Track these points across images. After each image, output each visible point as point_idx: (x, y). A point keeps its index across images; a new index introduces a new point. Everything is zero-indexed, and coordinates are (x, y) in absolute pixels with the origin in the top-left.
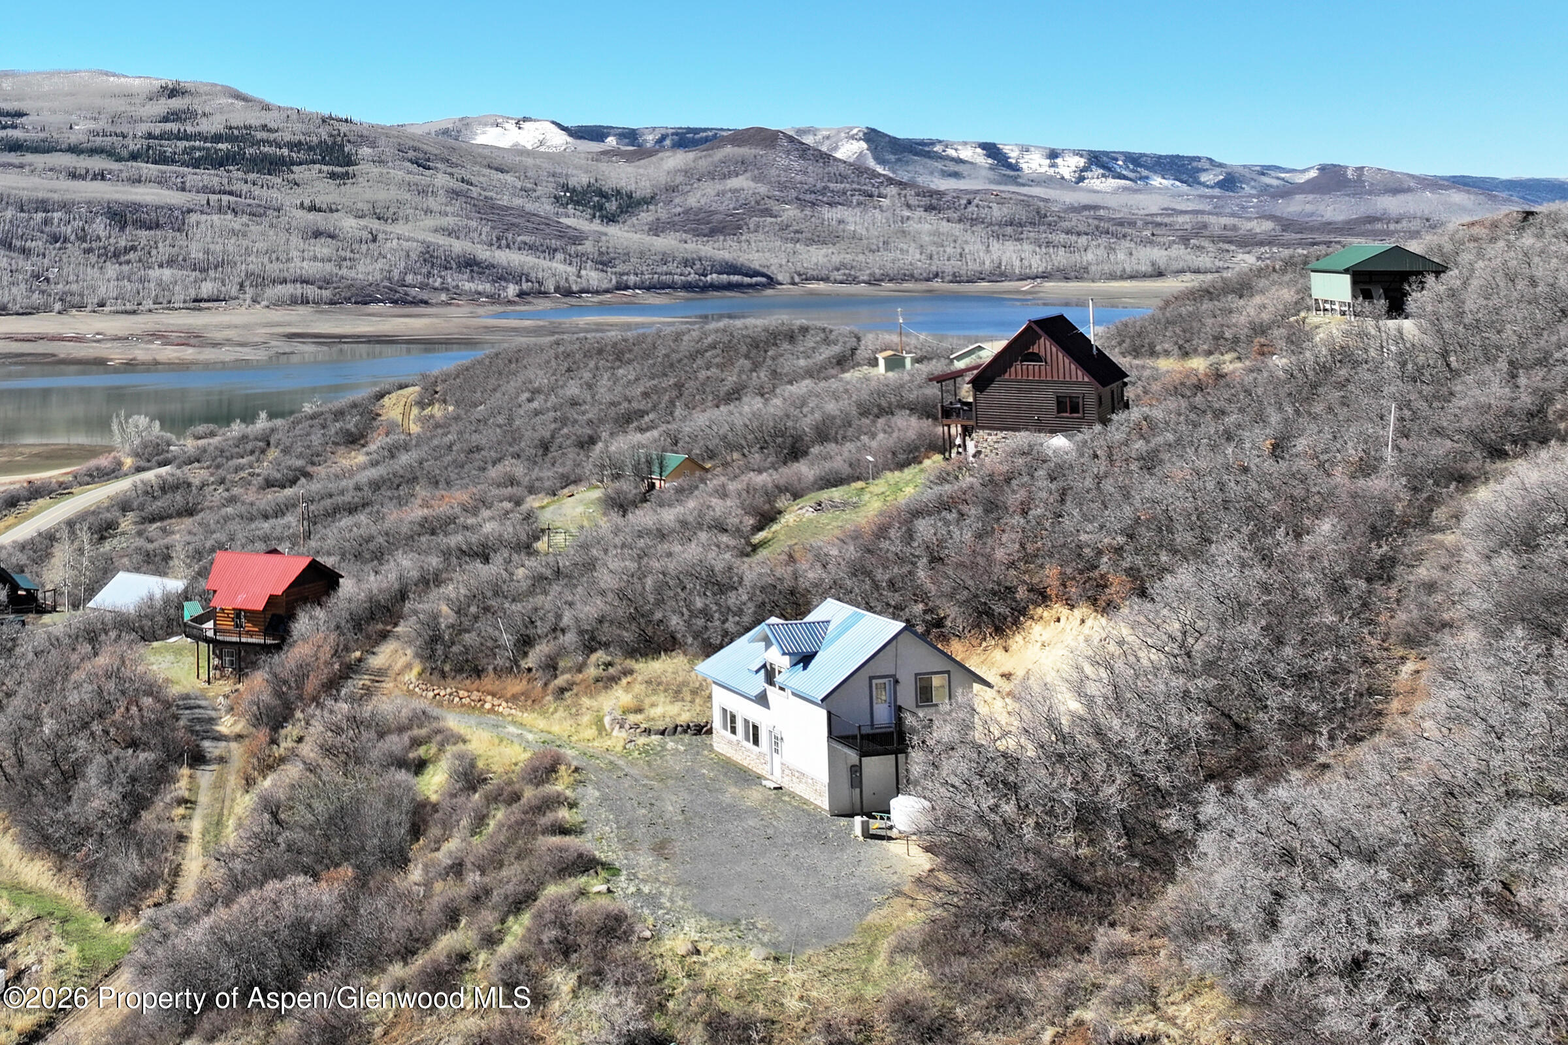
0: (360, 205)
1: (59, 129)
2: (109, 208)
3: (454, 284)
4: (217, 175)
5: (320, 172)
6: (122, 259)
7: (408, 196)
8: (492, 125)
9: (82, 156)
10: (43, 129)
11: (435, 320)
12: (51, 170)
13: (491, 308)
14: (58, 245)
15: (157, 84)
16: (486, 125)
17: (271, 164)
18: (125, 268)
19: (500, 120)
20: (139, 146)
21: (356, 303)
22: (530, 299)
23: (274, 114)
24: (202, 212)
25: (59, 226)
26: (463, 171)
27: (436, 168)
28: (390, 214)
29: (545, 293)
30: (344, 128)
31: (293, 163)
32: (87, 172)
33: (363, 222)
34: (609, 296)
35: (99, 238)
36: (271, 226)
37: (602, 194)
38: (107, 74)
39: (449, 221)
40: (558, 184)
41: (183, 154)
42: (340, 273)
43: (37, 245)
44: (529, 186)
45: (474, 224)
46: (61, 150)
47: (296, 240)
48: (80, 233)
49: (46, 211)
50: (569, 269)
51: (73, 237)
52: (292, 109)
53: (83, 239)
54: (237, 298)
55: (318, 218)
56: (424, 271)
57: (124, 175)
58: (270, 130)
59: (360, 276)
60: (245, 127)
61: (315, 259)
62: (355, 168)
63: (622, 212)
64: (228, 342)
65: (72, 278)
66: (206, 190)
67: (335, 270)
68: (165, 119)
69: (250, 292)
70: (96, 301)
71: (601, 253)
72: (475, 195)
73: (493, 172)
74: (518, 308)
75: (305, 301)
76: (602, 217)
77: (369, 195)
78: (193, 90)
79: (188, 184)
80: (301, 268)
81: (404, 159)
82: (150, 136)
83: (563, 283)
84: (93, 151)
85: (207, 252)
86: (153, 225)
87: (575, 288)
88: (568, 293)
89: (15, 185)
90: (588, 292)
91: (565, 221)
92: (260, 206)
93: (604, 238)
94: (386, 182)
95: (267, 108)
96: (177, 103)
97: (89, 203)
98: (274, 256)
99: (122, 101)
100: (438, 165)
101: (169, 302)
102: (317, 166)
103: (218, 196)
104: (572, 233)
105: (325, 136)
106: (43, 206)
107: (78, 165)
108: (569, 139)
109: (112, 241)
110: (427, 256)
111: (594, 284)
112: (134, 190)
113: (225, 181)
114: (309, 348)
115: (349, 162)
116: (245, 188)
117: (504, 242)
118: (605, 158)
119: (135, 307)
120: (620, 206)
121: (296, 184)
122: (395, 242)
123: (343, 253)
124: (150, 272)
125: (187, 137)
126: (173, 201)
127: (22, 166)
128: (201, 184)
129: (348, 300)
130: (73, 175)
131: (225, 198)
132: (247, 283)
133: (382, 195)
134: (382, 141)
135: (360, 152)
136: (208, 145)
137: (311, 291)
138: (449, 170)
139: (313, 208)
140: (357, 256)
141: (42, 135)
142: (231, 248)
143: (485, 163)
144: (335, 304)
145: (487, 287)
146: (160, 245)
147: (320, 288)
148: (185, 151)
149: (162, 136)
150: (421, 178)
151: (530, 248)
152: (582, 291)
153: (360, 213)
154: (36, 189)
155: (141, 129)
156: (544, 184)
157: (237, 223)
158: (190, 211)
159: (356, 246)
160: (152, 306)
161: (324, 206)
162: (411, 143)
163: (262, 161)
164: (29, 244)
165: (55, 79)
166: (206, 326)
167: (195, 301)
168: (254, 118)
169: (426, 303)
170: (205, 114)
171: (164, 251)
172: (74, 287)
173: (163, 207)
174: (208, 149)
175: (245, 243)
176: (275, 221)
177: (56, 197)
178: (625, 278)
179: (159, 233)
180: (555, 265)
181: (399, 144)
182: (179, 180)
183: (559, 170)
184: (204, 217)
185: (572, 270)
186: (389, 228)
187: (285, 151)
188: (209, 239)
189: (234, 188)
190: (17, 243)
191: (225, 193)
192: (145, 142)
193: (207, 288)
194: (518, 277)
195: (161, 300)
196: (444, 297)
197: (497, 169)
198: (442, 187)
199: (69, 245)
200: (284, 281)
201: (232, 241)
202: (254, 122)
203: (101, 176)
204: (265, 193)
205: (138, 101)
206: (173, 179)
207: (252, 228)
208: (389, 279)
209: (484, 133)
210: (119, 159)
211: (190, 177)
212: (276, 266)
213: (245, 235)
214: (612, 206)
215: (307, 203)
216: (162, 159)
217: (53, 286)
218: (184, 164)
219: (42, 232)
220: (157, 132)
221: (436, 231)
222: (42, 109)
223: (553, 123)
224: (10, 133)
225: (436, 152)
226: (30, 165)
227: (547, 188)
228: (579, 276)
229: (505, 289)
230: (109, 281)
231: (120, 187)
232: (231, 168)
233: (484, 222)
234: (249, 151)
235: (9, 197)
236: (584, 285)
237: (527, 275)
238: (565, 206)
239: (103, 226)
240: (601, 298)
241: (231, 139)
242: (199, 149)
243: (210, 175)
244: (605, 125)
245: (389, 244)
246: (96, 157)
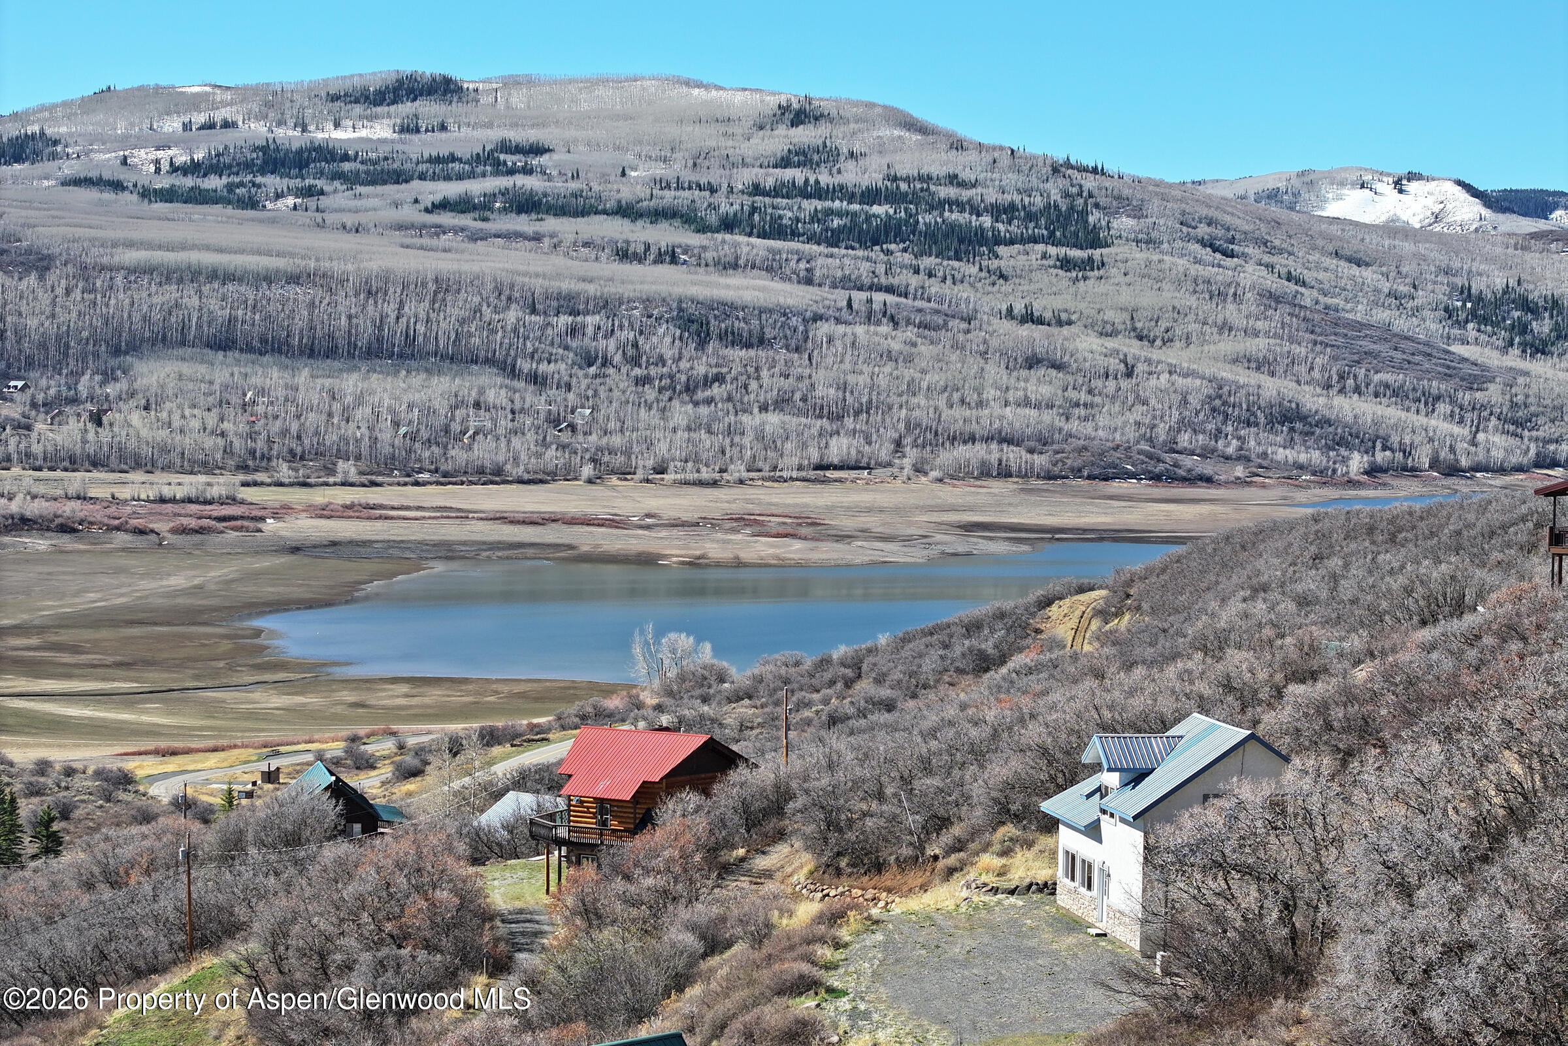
0: (1109, 315)
1: (603, 175)
2: (681, 310)
3: (1260, 450)
4: (868, 259)
5: (1044, 256)
6: (700, 395)
7: (1192, 301)
8: (1353, 185)
9: (640, 223)
10: (576, 176)
11: (1218, 508)
12: (586, 244)
13: (1317, 491)
14: (592, 370)
15: (773, 101)
16: (1342, 184)
17: (961, 241)
18: (704, 410)
19: (1367, 177)
20: (736, 207)
21: (1090, 477)
22: (1385, 478)
23: (972, 156)
24: (838, 321)
25: (595, 339)
26: (1291, 262)
27: (1244, 255)
28: (1159, 331)
29: (1413, 469)
30: (1089, 183)
31: (998, 241)
32: (648, 248)
33: (1111, 343)
34: (1522, 476)
35: (661, 361)
36: (956, 346)
37: (1527, 305)
38: (688, 83)
39: (1259, 346)
40: (1453, 287)
41: (812, 221)
42: (1066, 427)
43: (559, 369)
44: (1404, 289)
45: (1300, 350)
46: (605, 212)
47: (994, 371)
48: (630, 352)
49: (574, 313)
50: (1457, 430)
51: (618, 358)
52: (1001, 148)
53: (635, 361)
54: (889, 464)
55: (1036, 335)
56: (1211, 427)
57: (709, 255)
58: (963, 184)
59: (1101, 433)
60: (921, 178)
61: (1026, 403)
62: (1105, 251)
63: (1558, 337)
64: (865, 533)
65: (612, 425)
66: (847, 283)
67: (1060, 422)
68: (785, 162)
69: (911, 455)
70: (650, 463)
71: (1514, 405)
72: (1308, 302)
73: (1342, 263)
74: (1363, 493)
75: (1005, 473)
76: (1524, 346)
77: (1126, 297)
78: (834, 113)
79: (818, 273)
80: (1001, 418)
81: (1189, 238)
82: (756, 190)
83: (1444, 454)
84: (659, 215)
85: (843, 387)
86: (755, 341)
87: (1464, 462)
88: (1453, 470)
89: (522, 268)
90: (1486, 470)
91: (1457, 349)
92: (937, 312)
93: (1521, 380)
94: (1155, 277)
95: (958, 145)
96: (805, 135)
97: (647, 301)
98: (956, 396)
99: (713, 129)
100: (1249, 250)
101: (775, 468)
102: (1040, 247)
103: (868, 294)
104: (1467, 369)
105: (1056, 196)
106: (569, 304)
107: (632, 237)
108: (1486, 212)
109: (684, 365)
110: (1217, 402)
111: (1498, 455)
112: (723, 280)
113: (881, 269)
114: (999, 547)
115: (1095, 240)
116: (914, 281)
117: (1350, 382)
118: (1539, 245)
119: (717, 476)
120: (1556, 328)
121: (1002, 276)
122: (1165, 377)
123: (1072, 394)
124: (745, 418)
125: (820, 193)
126: (790, 302)
127: (537, 238)
128: (839, 274)
129: (1077, 472)
130: (624, 254)
131: (879, 297)
132: (908, 440)
133: (1148, 299)
134: (1154, 206)
135: (1115, 224)
136: (856, 207)
137: (1014, 456)
138: (1267, 259)
139: (1029, 318)
140: (1098, 400)
141: (574, 186)
142: (883, 381)
143: (1331, 248)
144: (1055, 478)
145: (1316, 457)
146: (765, 373)
147: (1031, 451)
148: (815, 217)
149: (776, 192)
150: (1219, 271)
151: (1395, 394)
152: (1477, 468)
153: (1109, 328)
154: (558, 276)
155: (744, 177)
156: (1430, 287)
157: (897, 340)
158: (817, 318)
159: (1098, 383)
160: (745, 475)
161: (1048, 315)
162: (1204, 211)
163: (946, 236)
164: (544, 367)
165: (600, 91)
166: (830, 509)
167: (819, 467)
168: (937, 163)
169: (1209, 480)
170: (852, 155)
171: (771, 383)
172: (617, 440)
173: (771, 311)
174: (855, 214)
175: (908, 373)
176: (961, 337)
177: (592, 289)
178: (1552, 447)
179: (762, 353)
180: (1433, 422)
181: (1183, 213)
182: (803, 265)
183: (1456, 264)
184: (841, 329)
185: (1463, 431)
186: (1155, 354)
187: (987, 221)
188: (847, 366)
189: (895, 281)
190: (525, 365)
191: (879, 288)
192: (747, 201)
193: (839, 448)
194: (1367, 441)
195: (760, 464)
196: (1240, 471)
197: (1350, 260)
198: (1252, 287)
199: (611, 371)
200: (972, 439)
201: (888, 369)
202: (936, 170)
203: (670, 256)
204: (947, 289)
205: (738, 131)
206: (793, 264)
207: (923, 348)
208: (1151, 440)
209: (1339, 198)
210: (703, 229)
211: (820, 261)
212: (959, 412)
213: (909, 360)
214: (1543, 327)
215: (1019, 308)
216: (776, 230)
217: (580, 438)
218: (812, 238)
219: (566, 348)
220: (770, 183)
221: (1235, 361)
222: (576, 141)
223: (1459, 183)
224: (521, 180)
225: (1247, 228)
226: (552, 236)
227: (1436, 292)
228: (1474, 443)
229: (1345, 460)
230: (675, 430)
231: (701, 275)
232: (893, 247)
233: (1318, 348)
234: (926, 219)
235: (512, 287)
236: (1481, 457)
237: (1385, 439)
238: (1462, 325)
239: (668, 340)
240: (1508, 479)
241: (893, 198)
242: (840, 214)
243: (856, 258)
244: (1551, 188)
245: (1153, 382)
246: (664, 225)
